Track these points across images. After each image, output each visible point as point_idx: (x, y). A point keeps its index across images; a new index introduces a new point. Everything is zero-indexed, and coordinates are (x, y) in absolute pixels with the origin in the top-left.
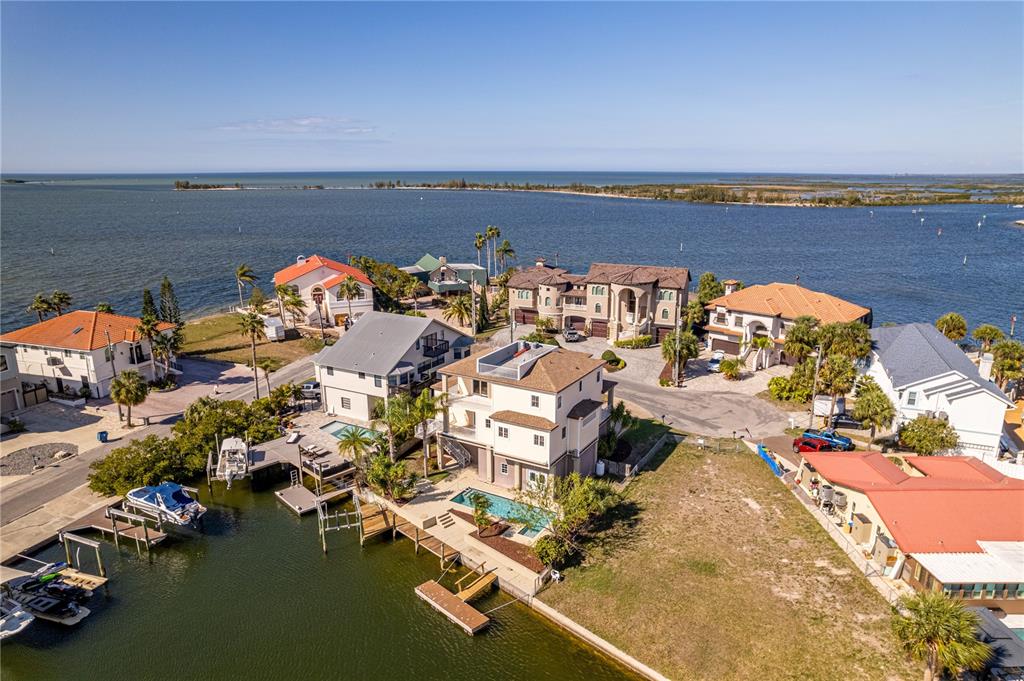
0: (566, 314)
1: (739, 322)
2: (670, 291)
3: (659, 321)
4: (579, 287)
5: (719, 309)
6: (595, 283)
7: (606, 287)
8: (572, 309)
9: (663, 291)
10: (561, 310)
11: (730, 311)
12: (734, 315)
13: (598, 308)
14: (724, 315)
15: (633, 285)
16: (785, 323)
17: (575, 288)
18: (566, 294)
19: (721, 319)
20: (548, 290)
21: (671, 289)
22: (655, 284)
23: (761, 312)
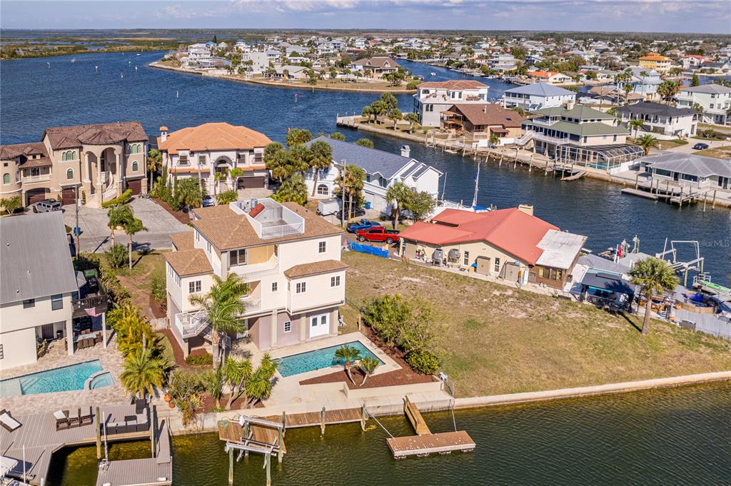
0: (25, 189)
1: (202, 160)
2: (138, 144)
3: (131, 174)
4: (34, 157)
5: (181, 153)
6: (65, 149)
7: (77, 151)
8: (30, 182)
9: (131, 145)
10: (20, 184)
11: (192, 153)
12: (196, 155)
13: (70, 175)
14: (185, 157)
15: (115, 143)
16: (241, 154)
17: (30, 158)
18: (24, 166)
19: (184, 161)
20: (6, 165)
21: (138, 141)
22: (125, 142)
23: (226, 148)
